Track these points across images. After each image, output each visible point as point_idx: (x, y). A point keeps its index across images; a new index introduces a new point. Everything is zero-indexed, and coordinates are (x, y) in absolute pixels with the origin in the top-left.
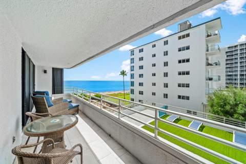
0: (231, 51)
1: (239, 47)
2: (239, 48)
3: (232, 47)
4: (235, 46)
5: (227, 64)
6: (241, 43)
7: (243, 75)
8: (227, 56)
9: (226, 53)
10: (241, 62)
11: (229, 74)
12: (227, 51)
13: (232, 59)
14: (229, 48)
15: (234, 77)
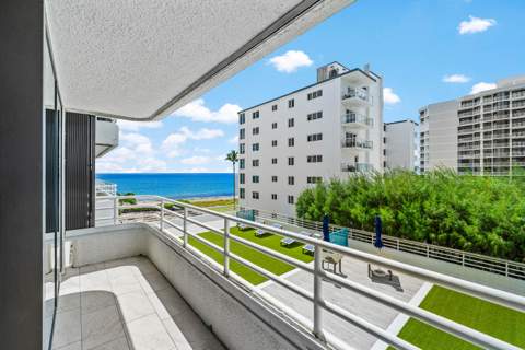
0: (469, 110)
1: (482, 100)
2: (481, 103)
3: (470, 101)
4: (476, 100)
5: (460, 137)
6: (485, 94)
7: (490, 160)
8: (461, 120)
9: (460, 112)
10: (485, 134)
11: (465, 157)
12: (461, 109)
13: (470, 127)
14: (464, 103)
15: (473, 165)
